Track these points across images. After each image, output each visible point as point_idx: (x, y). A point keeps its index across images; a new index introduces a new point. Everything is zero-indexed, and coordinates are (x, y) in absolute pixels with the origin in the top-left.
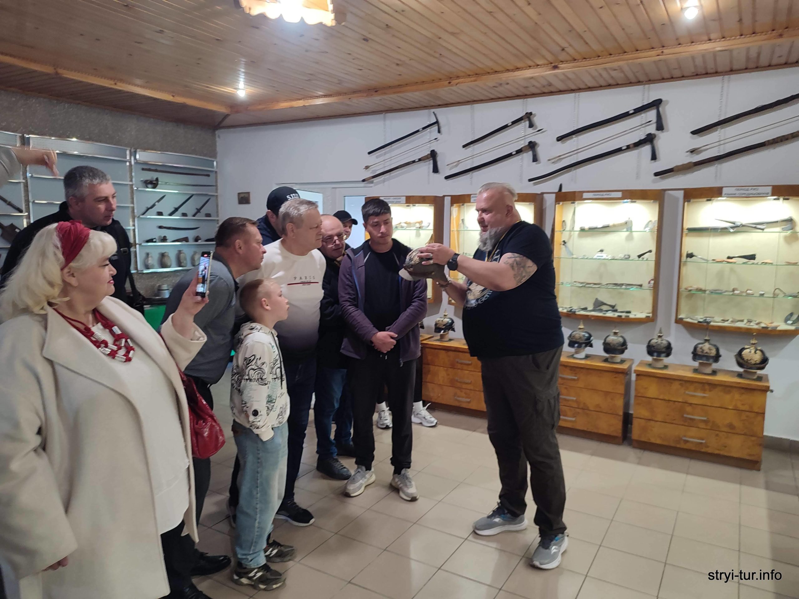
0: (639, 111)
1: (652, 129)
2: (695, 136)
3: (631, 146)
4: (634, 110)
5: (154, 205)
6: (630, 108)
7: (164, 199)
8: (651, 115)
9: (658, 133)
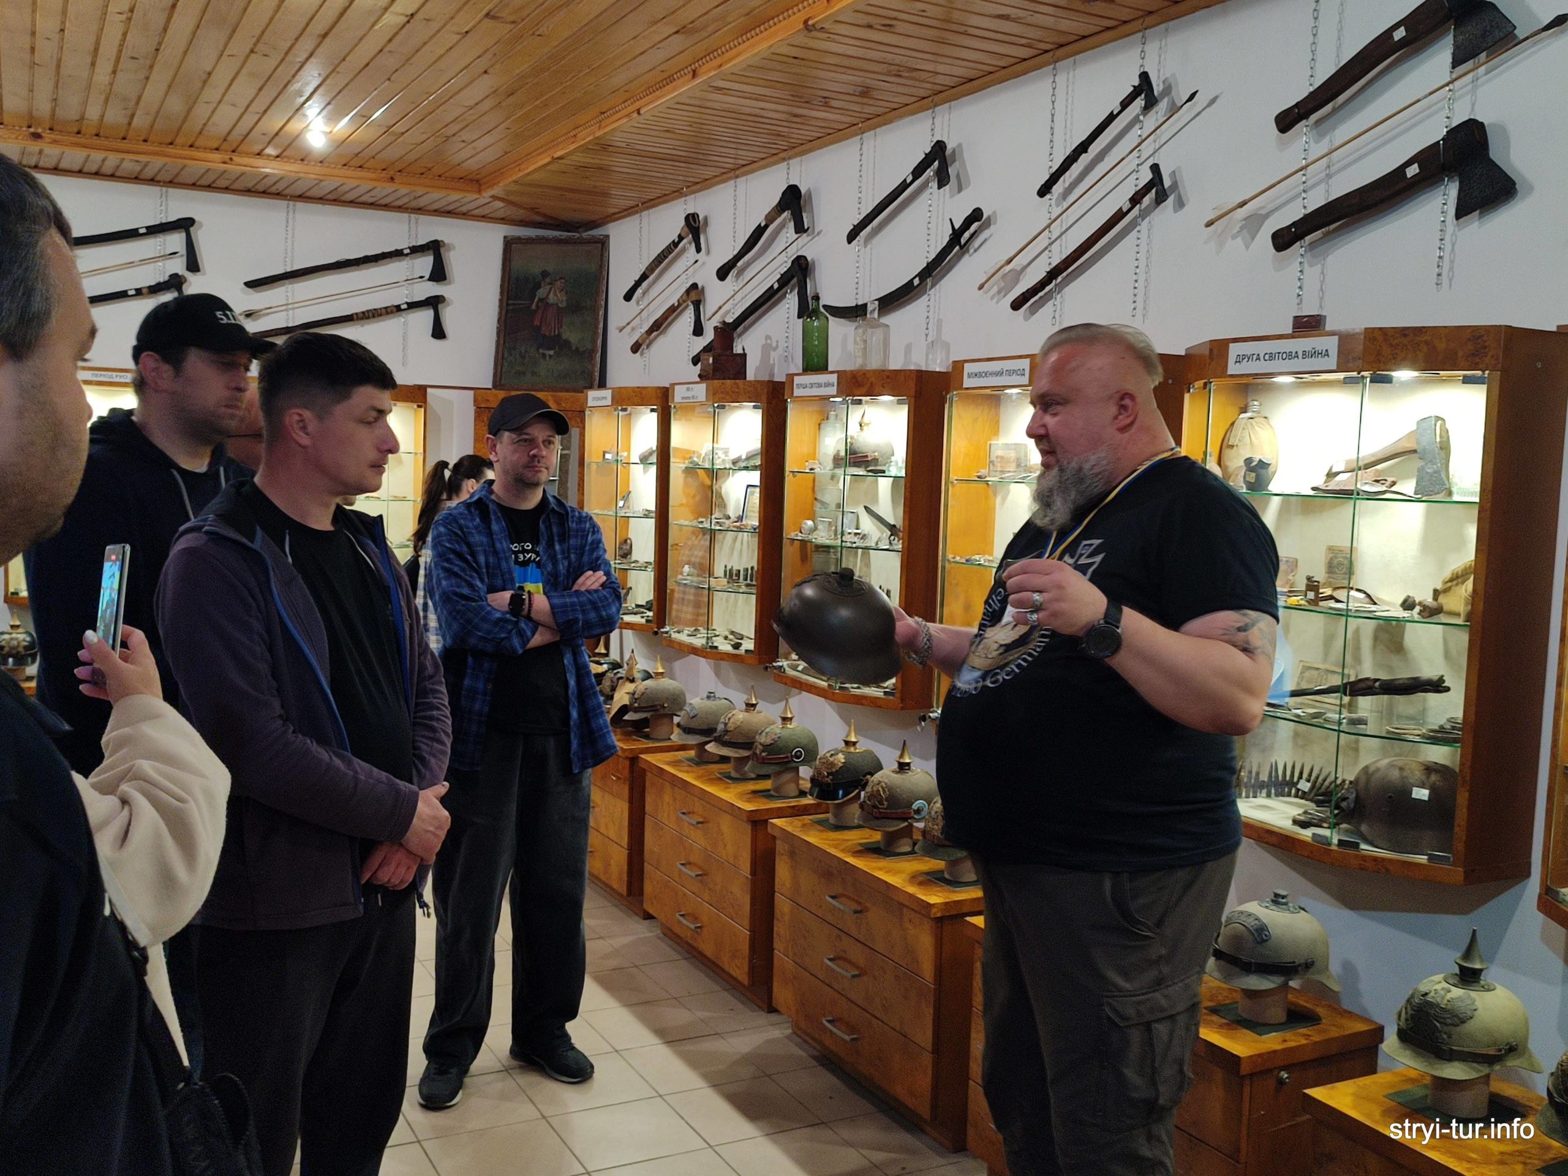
0: (155, 230)
1: (178, 266)
2: (250, 290)
3: (144, 291)
4: (147, 228)
6: (140, 222)
8: (176, 241)
9: (188, 275)
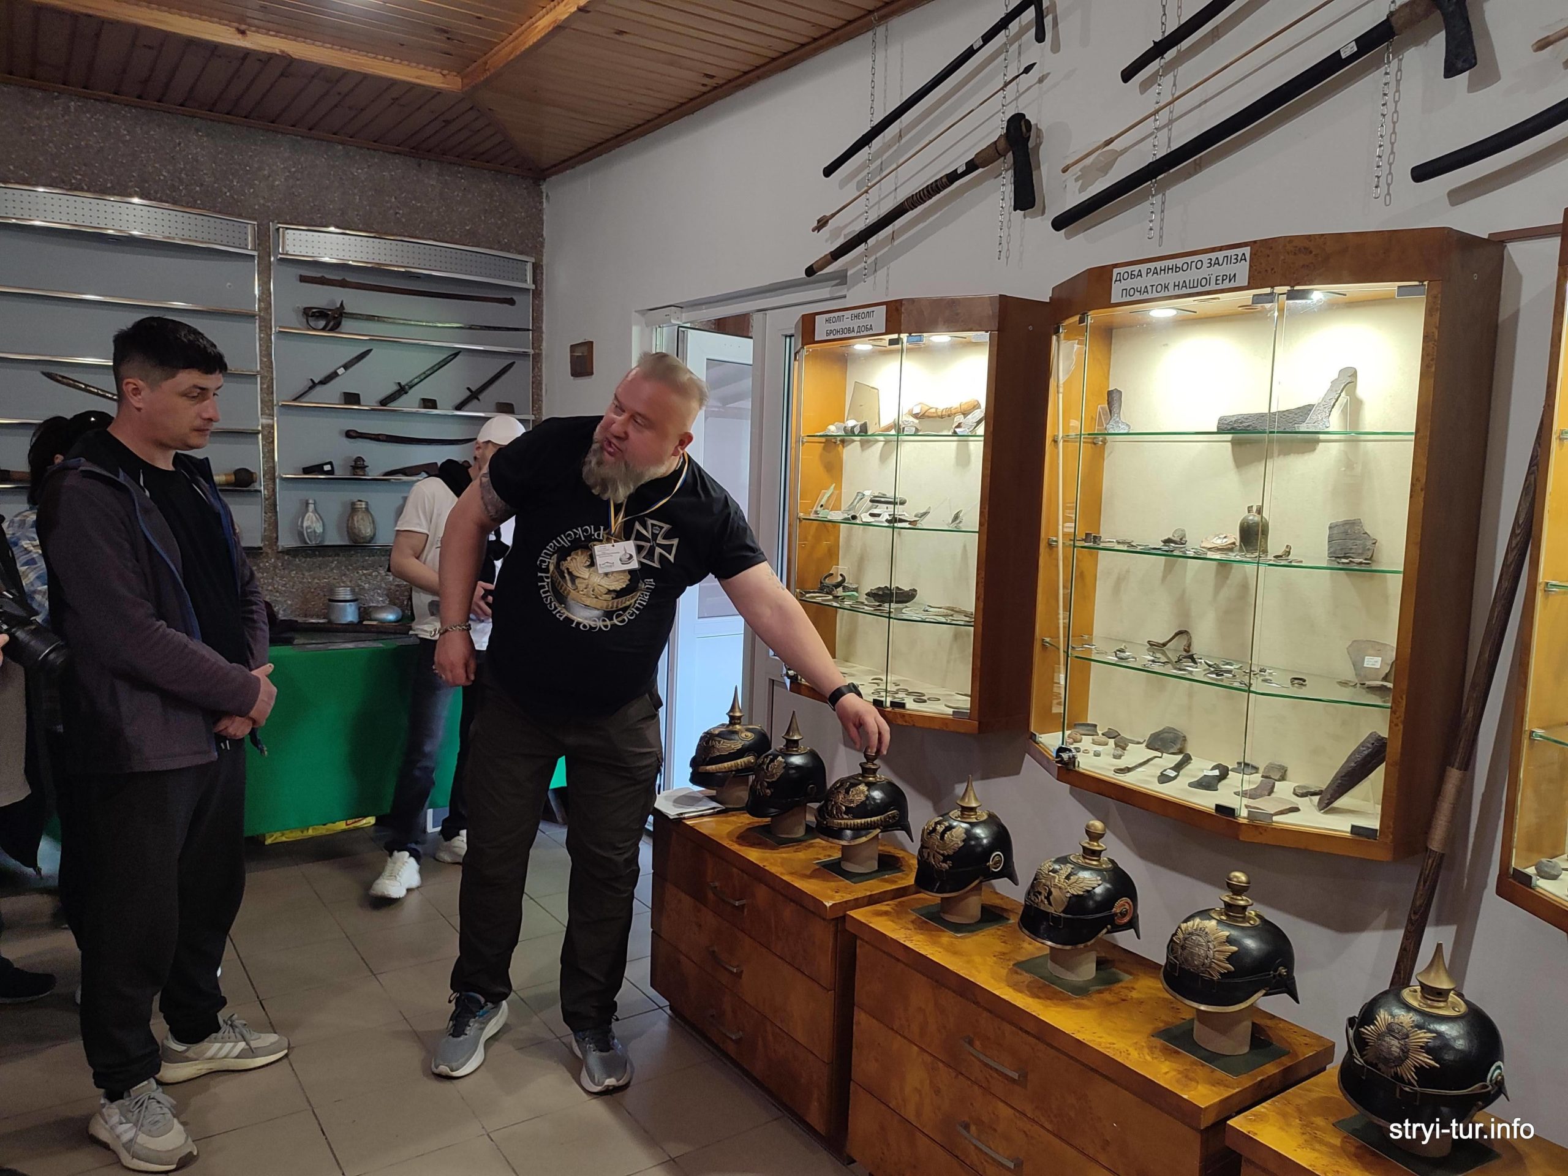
5: (334, 375)
7: (368, 357)
